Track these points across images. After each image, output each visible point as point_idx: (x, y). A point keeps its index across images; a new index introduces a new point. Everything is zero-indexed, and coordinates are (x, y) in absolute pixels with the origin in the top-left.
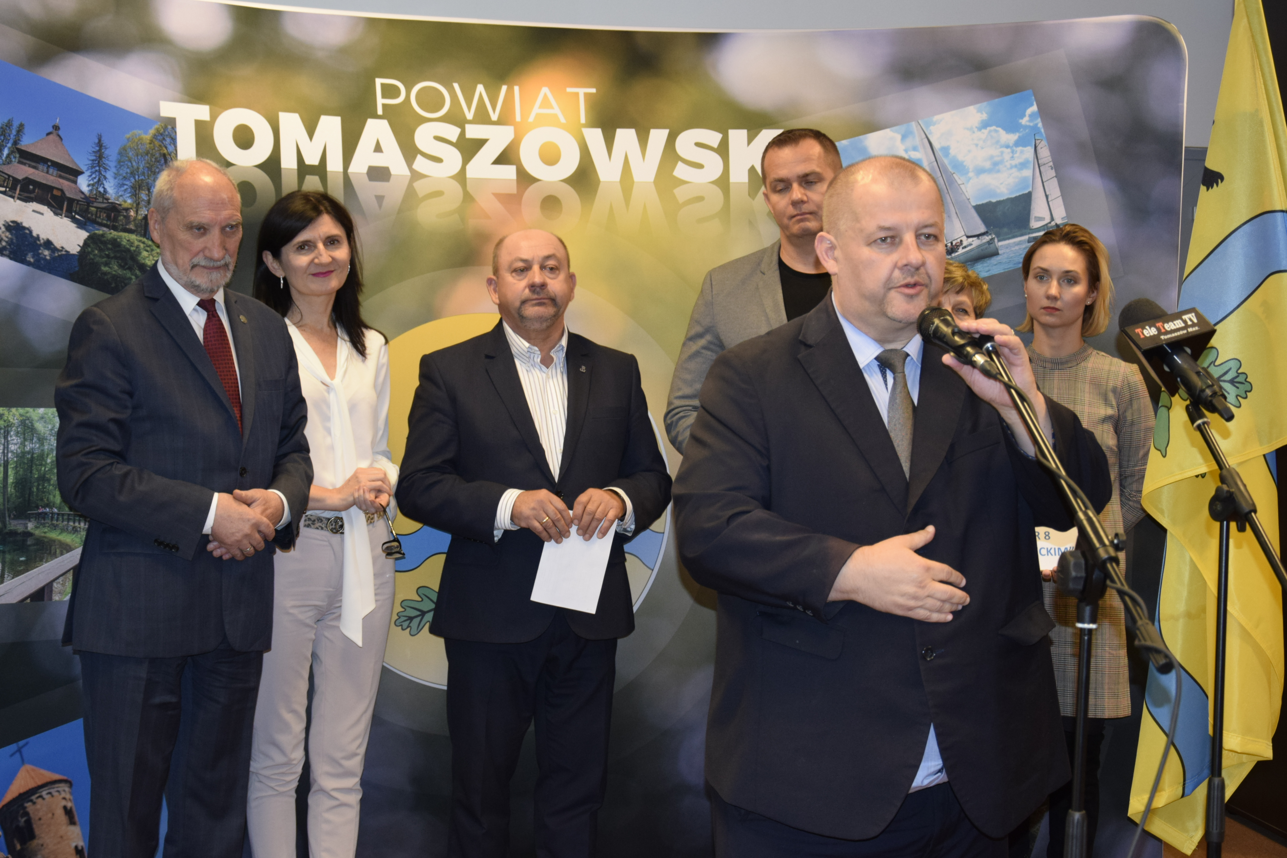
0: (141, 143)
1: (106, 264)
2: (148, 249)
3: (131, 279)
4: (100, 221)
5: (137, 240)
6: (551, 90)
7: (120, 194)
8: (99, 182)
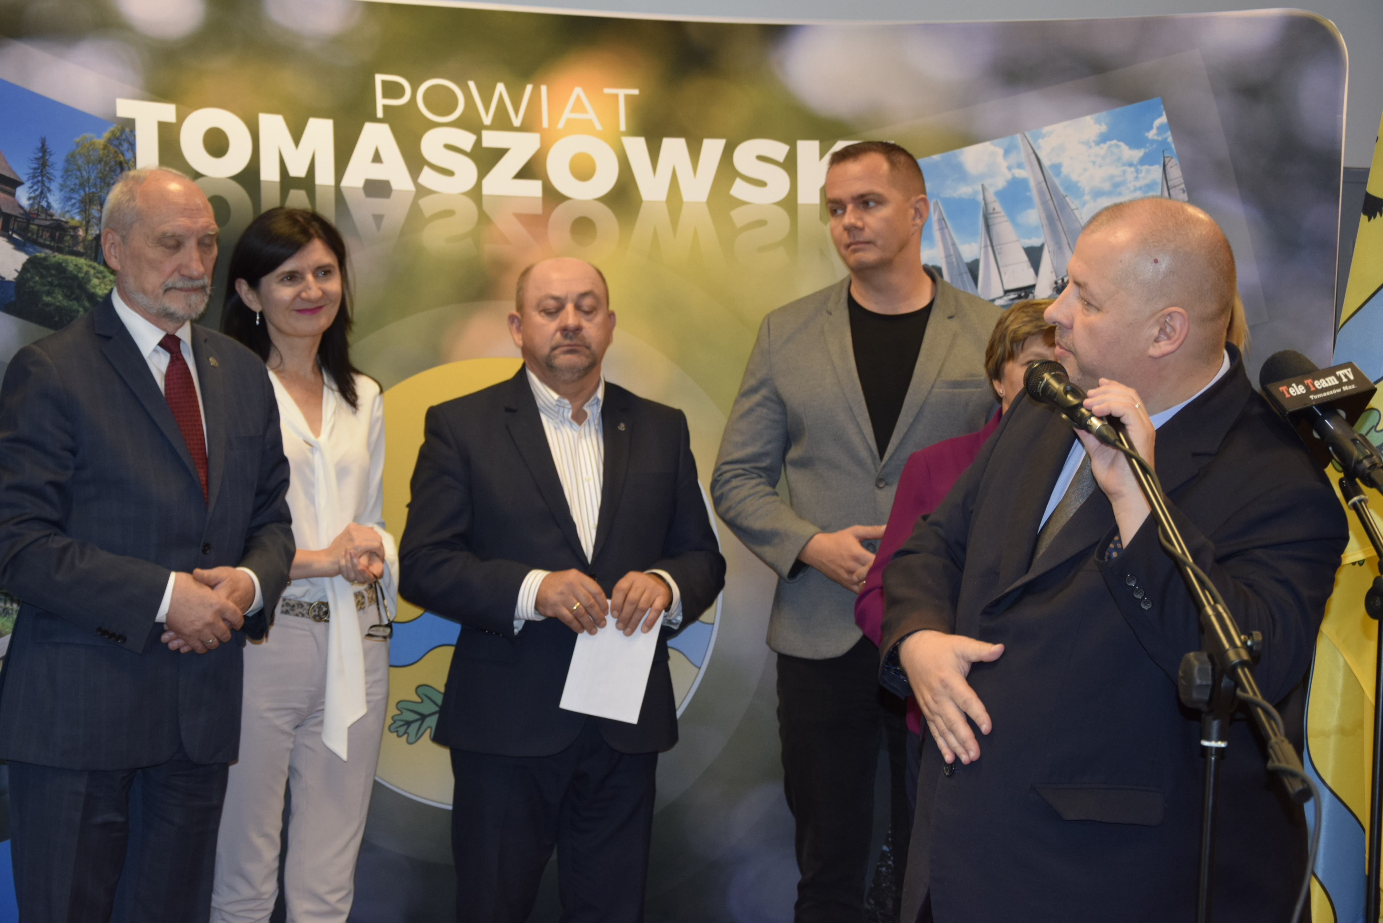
0: (93, 149)
1: (49, 293)
2: (100, 275)
3: (78, 311)
4: (41, 241)
5: (86, 265)
6: (585, 91)
7: (67, 209)
8: (42, 195)
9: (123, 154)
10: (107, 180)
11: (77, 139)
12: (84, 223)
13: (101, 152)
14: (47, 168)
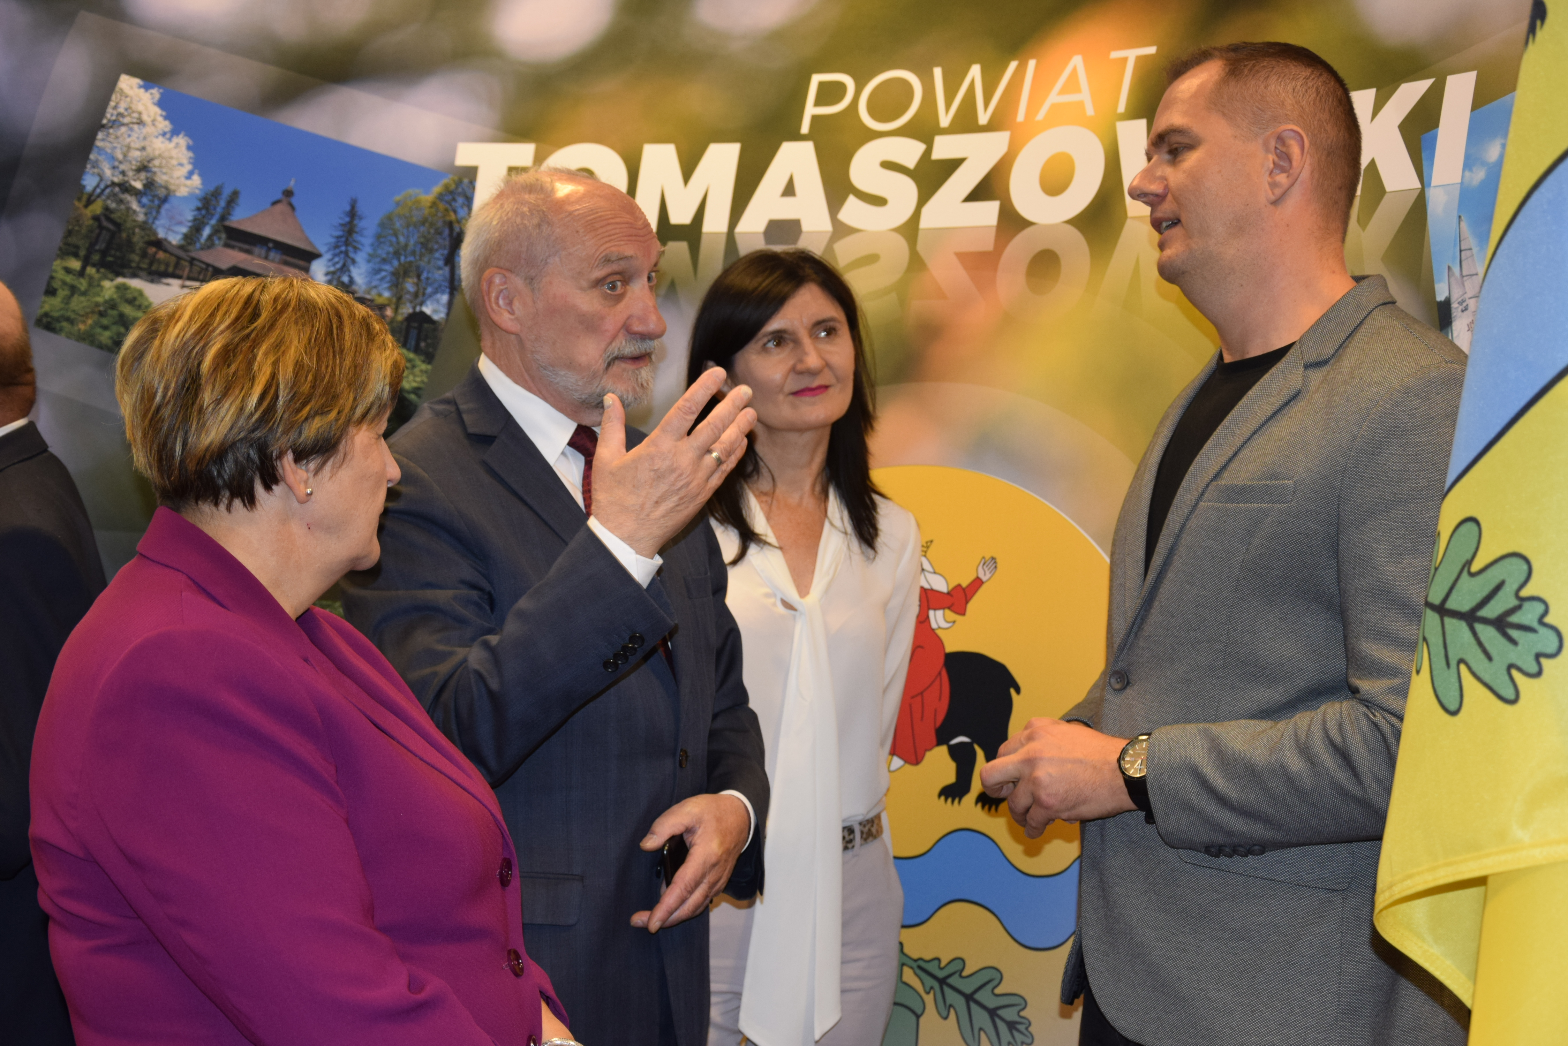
0: (417, 208)
6: (1085, 61)
7: (374, 283)
8: (344, 269)
9: (455, 212)
10: (430, 245)
11: (398, 198)
12: (394, 300)
13: (427, 212)
14: (355, 235)
